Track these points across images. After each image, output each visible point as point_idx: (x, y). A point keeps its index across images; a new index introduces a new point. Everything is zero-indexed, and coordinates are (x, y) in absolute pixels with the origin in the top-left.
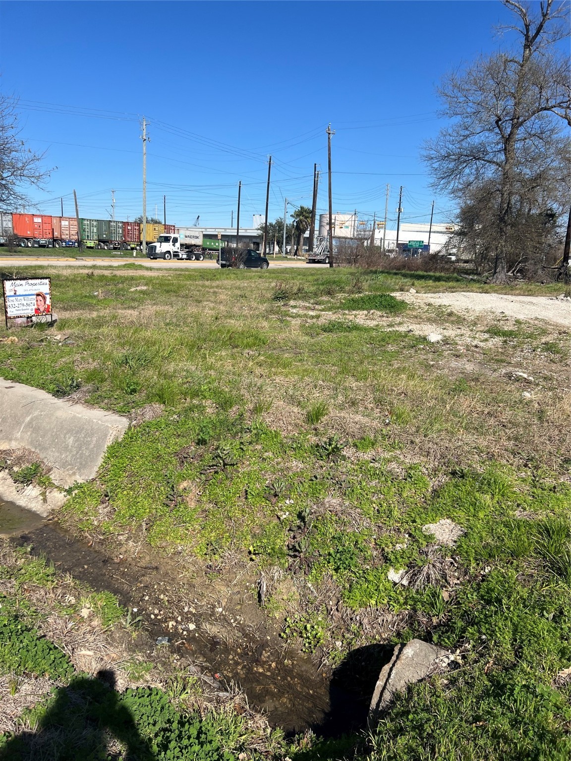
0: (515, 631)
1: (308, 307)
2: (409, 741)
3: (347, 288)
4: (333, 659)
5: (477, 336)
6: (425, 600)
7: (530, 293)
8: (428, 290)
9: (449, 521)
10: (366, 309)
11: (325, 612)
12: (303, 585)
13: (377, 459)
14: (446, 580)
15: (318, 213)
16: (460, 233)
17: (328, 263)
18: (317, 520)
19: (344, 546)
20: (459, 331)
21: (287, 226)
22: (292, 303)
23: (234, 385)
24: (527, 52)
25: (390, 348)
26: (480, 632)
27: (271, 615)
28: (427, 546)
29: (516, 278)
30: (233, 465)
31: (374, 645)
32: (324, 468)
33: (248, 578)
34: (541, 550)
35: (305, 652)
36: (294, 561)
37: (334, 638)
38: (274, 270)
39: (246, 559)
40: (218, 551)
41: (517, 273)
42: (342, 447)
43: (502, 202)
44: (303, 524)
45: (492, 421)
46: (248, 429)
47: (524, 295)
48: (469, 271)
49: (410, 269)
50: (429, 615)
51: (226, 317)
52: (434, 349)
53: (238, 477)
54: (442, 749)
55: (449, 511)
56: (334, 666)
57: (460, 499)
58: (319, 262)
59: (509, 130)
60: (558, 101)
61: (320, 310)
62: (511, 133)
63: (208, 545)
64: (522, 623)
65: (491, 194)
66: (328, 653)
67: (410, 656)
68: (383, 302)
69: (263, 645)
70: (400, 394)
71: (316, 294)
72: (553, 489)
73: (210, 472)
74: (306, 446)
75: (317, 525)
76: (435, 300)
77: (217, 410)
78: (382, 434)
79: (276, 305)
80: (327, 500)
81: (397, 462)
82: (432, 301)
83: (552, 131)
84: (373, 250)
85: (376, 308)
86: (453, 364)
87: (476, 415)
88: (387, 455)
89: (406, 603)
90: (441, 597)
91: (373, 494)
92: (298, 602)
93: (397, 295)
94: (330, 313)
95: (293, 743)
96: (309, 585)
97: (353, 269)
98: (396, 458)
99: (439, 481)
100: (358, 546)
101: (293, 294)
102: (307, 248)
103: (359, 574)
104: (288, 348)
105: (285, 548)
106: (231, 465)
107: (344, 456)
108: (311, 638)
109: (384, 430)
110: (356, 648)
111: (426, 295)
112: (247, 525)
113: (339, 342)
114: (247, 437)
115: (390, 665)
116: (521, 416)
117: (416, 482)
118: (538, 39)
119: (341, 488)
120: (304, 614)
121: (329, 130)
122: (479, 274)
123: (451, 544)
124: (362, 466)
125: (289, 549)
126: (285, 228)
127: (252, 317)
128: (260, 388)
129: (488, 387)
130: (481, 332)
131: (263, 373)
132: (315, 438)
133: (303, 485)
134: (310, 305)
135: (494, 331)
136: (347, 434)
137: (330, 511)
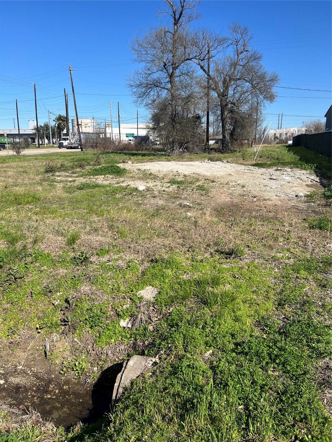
0: (184, 338)
1: (68, 175)
2: (131, 411)
3: (92, 163)
4: (93, 378)
5: (164, 185)
6: (141, 333)
7: (191, 160)
8: (139, 162)
9: (151, 287)
10: (103, 175)
11: (86, 353)
12: (72, 340)
13: (111, 260)
14: (151, 320)
15: (70, 119)
16: (154, 129)
17: (80, 148)
18: (77, 301)
19: (94, 313)
20: (155, 183)
21: (51, 127)
22: (57, 174)
23: (18, 228)
24: (176, 27)
25: (118, 196)
26: (168, 343)
27: (53, 363)
28: (140, 303)
29: (184, 152)
30: (21, 278)
31: (115, 364)
32: (80, 270)
33: (38, 344)
34: (196, 294)
35: (76, 379)
36: (65, 328)
37: (93, 366)
38: (45, 154)
39: (35, 333)
40: (16, 332)
41: (184, 149)
42: (90, 256)
43: (173, 110)
44: (68, 305)
45: (171, 230)
46: (29, 254)
47: (188, 161)
48: (160, 150)
49: (128, 150)
50: (144, 341)
51: (13, 186)
52: (142, 194)
53: (25, 285)
54: (148, 410)
55: (150, 282)
56: (93, 382)
57: (156, 274)
58: (74, 148)
59: (171, 71)
60: (194, 56)
61: (76, 177)
62: (172, 73)
63: (9, 329)
64: (187, 333)
65: (166, 106)
66: (90, 376)
67: (132, 365)
68: (113, 170)
69: (50, 381)
70: (123, 221)
71: (72, 168)
72: (202, 261)
73: (6, 285)
74: (68, 259)
75: (77, 304)
76: (142, 167)
77: (8, 245)
78: (113, 245)
79: (47, 176)
80: (82, 289)
81: (122, 260)
82: (140, 167)
83: (193, 72)
84: (106, 139)
85: (109, 173)
86: (152, 201)
87: (163, 228)
88: (116, 257)
89: (131, 337)
90: (148, 330)
91: (109, 280)
92: (70, 351)
93: (121, 165)
94: (82, 178)
95: (70, 432)
96: (76, 339)
97: (95, 151)
98: (121, 257)
99: (145, 266)
100: (102, 311)
101: (57, 168)
103: (104, 326)
104: (55, 201)
105: (59, 321)
106: (20, 278)
107: (91, 262)
108: (79, 370)
109: (114, 243)
110: (106, 368)
111: (137, 164)
112: (34, 312)
113: (88, 195)
114: (29, 259)
115: (121, 373)
116: (186, 225)
117: (132, 269)
118: (180, 20)
119: (90, 280)
120: (74, 357)
121: (70, 68)
122: (165, 151)
123: (152, 299)
124: (102, 266)
125: (61, 321)
127: (30, 184)
128: (36, 228)
129: (170, 212)
130: (166, 183)
131: (38, 219)
132: (73, 254)
133: (67, 282)
134: (69, 174)
135: (173, 182)
136: (92, 248)
137: (84, 294)
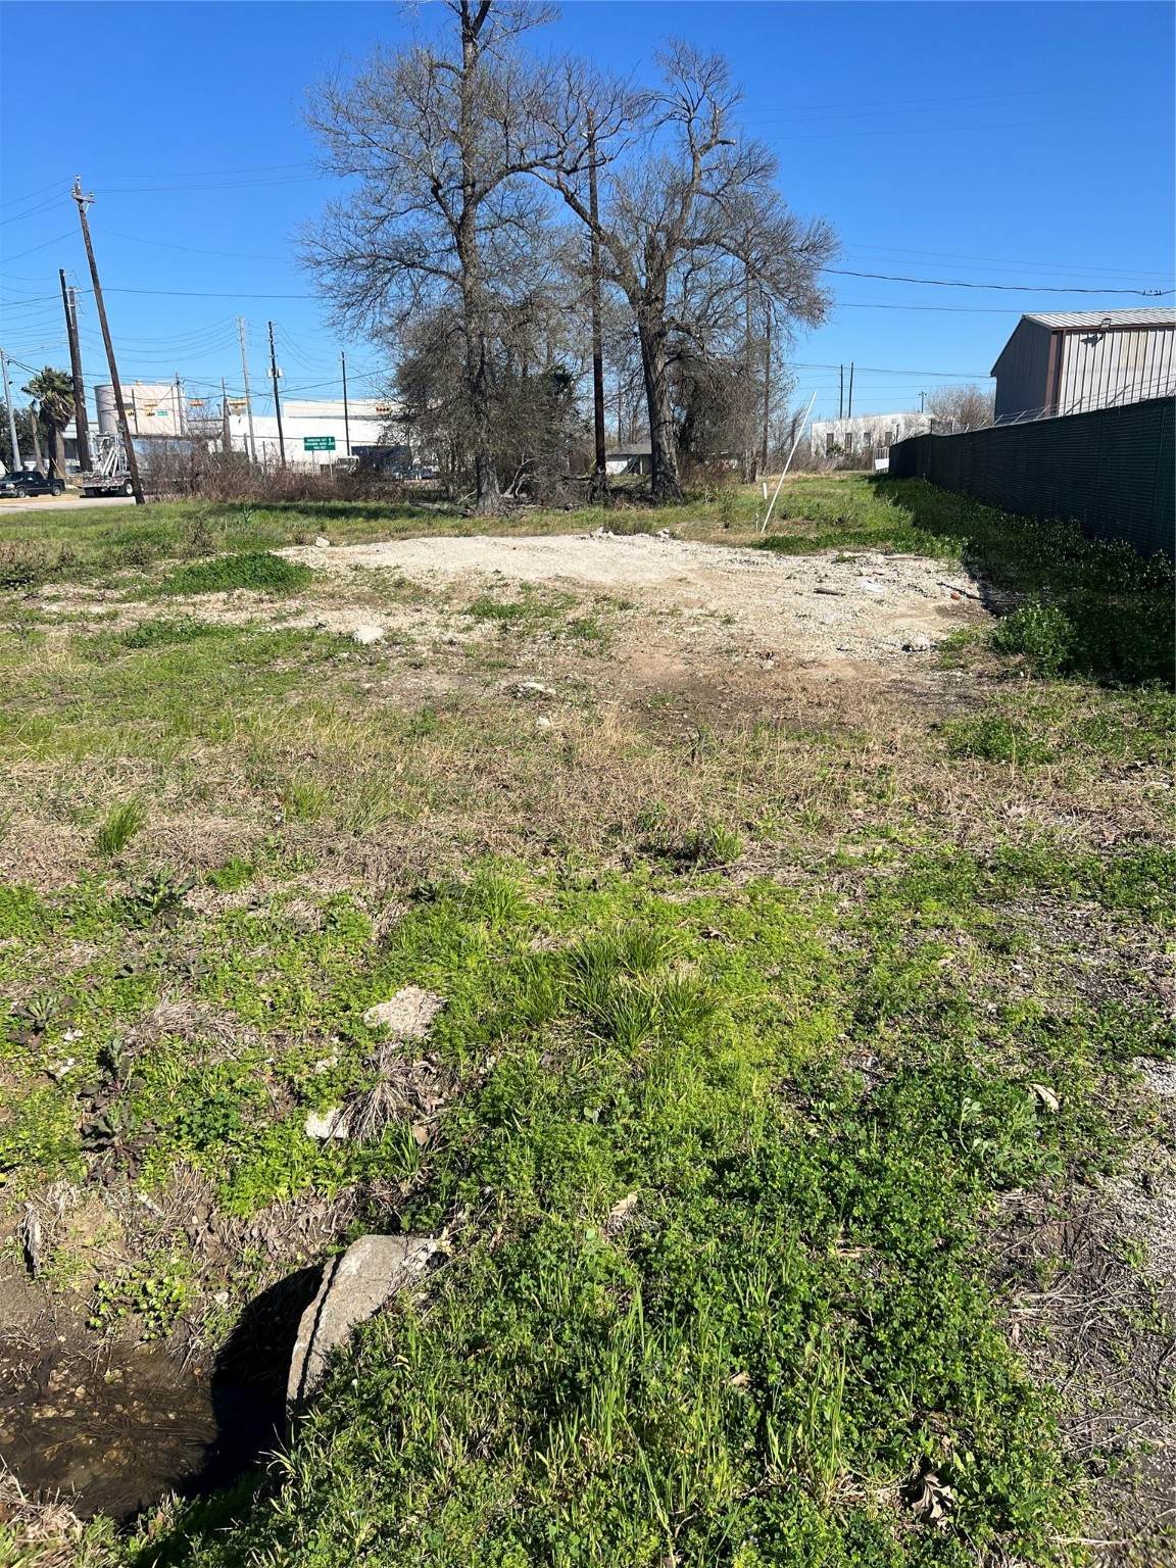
0: (539, 1161)
1: (89, 595)
2: (356, 1435)
3: (178, 547)
4: (213, 1332)
5: (452, 622)
6: (384, 1155)
7: (545, 530)
8: (354, 538)
9: (414, 989)
10: (224, 589)
11: (184, 1244)
12: (127, 1203)
13: (262, 900)
14: (419, 1106)
15: (89, 383)
16: (405, 418)
17: (133, 494)
18: (142, 1057)
19: (208, 1095)
20: (417, 615)
21: (17, 416)
22: (47, 590)
24: (470, 49)
25: (281, 666)
26: (482, 1183)
27: (60, 1290)
28: (376, 1048)
29: (518, 502)
31: (294, 1274)
32: (146, 946)
34: (577, 1001)
35: (149, 1340)
36: (101, 1158)
37: (211, 1289)
41: (519, 492)
42: (182, 891)
43: (471, 352)
44: (109, 1074)
45: (484, 783)
47: (536, 535)
48: (433, 495)
49: (315, 497)
50: (394, 1182)
52: (371, 657)
54: (417, 1425)
55: (412, 970)
56: (216, 1347)
57: (431, 941)
58: (110, 493)
59: (460, 209)
60: (541, 155)
61: (118, 601)
64: (549, 1143)
65: (448, 336)
66: (201, 1324)
67: (355, 1272)
68: (259, 570)
70: (302, 758)
71: (105, 566)
72: (593, 886)
74: (101, 906)
75: (142, 1068)
76: (368, 557)
78: (267, 848)
79: (7, 599)
80: (158, 1011)
81: (305, 898)
82: (362, 560)
83: (539, 212)
84: (229, 459)
85: (245, 584)
86: (411, 682)
87: (454, 775)
88: (282, 889)
89: (347, 1173)
90: (410, 1141)
91: (259, 974)
92: (121, 1241)
93: (290, 554)
94: (143, 604)
95: (134, 1534)
96: (143, 1198)
97: (190, 503)
98: (300, 889)
99: (390, 917)
101: (47, 571)
102: (78, 463)
103: (247, 1143)
104: (43, 693)
105: (76, 1137)
107: (188, 910)
108: (158, 1306)
109: (271, 837)
110: (260, 1293)
111: (350, 549)
113: (167, 667)
115: (317, 1302)
116: (534, 762)
117: (344, 929)
118: (486, 25)
119: (188, 978)
120: (140, 1263)
121: (77, 191)
122: (451, 500)
123: (421, 1033)
124: (234, 927)
125: (85, 1137)
126: (12, 421)
129: (476, 718)
130: (459, 613)
132: (118, 885)
133: (100, 991)
134: (94, 592)
135: (483, 610)
136: (191, 862)
137: (168, 1031)
